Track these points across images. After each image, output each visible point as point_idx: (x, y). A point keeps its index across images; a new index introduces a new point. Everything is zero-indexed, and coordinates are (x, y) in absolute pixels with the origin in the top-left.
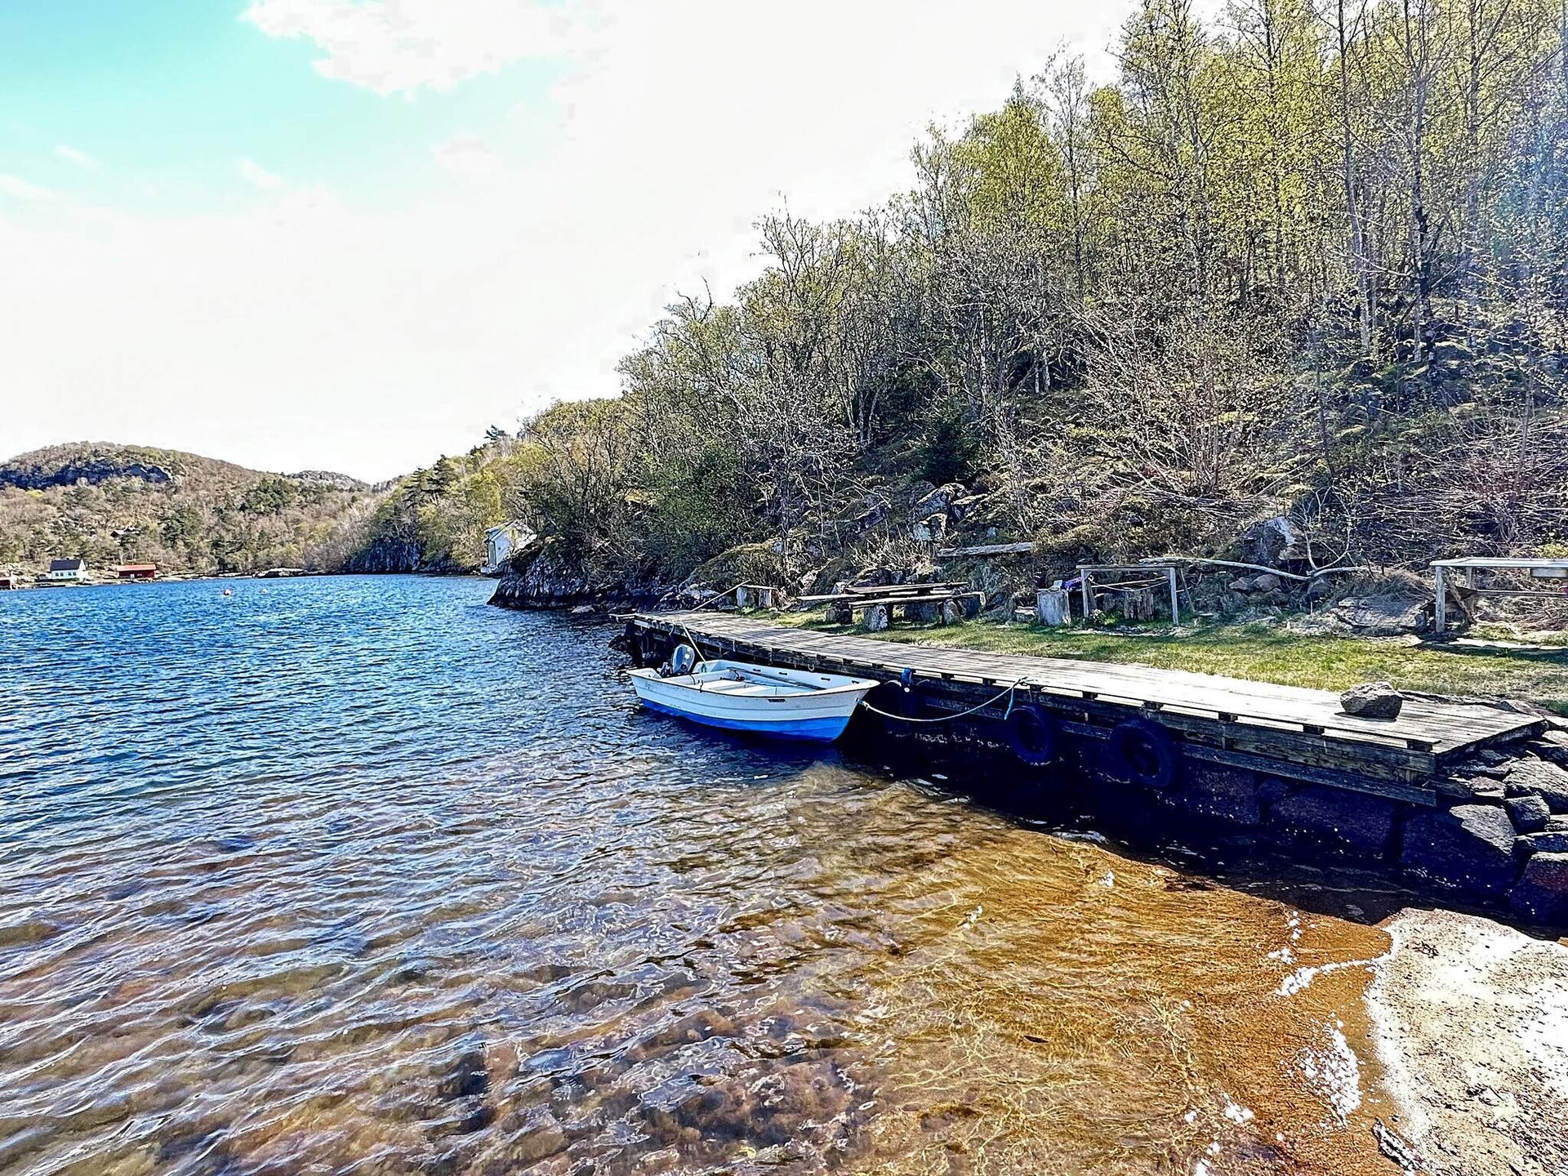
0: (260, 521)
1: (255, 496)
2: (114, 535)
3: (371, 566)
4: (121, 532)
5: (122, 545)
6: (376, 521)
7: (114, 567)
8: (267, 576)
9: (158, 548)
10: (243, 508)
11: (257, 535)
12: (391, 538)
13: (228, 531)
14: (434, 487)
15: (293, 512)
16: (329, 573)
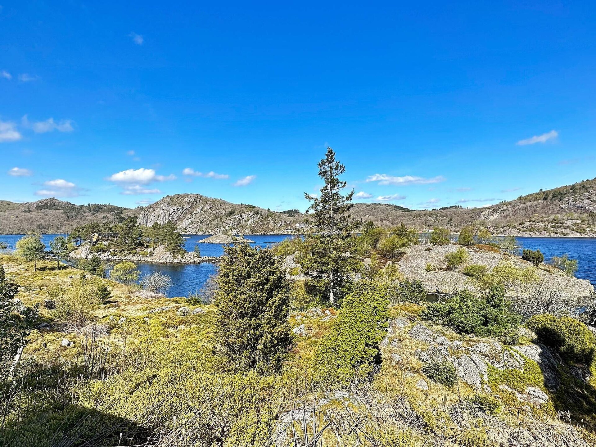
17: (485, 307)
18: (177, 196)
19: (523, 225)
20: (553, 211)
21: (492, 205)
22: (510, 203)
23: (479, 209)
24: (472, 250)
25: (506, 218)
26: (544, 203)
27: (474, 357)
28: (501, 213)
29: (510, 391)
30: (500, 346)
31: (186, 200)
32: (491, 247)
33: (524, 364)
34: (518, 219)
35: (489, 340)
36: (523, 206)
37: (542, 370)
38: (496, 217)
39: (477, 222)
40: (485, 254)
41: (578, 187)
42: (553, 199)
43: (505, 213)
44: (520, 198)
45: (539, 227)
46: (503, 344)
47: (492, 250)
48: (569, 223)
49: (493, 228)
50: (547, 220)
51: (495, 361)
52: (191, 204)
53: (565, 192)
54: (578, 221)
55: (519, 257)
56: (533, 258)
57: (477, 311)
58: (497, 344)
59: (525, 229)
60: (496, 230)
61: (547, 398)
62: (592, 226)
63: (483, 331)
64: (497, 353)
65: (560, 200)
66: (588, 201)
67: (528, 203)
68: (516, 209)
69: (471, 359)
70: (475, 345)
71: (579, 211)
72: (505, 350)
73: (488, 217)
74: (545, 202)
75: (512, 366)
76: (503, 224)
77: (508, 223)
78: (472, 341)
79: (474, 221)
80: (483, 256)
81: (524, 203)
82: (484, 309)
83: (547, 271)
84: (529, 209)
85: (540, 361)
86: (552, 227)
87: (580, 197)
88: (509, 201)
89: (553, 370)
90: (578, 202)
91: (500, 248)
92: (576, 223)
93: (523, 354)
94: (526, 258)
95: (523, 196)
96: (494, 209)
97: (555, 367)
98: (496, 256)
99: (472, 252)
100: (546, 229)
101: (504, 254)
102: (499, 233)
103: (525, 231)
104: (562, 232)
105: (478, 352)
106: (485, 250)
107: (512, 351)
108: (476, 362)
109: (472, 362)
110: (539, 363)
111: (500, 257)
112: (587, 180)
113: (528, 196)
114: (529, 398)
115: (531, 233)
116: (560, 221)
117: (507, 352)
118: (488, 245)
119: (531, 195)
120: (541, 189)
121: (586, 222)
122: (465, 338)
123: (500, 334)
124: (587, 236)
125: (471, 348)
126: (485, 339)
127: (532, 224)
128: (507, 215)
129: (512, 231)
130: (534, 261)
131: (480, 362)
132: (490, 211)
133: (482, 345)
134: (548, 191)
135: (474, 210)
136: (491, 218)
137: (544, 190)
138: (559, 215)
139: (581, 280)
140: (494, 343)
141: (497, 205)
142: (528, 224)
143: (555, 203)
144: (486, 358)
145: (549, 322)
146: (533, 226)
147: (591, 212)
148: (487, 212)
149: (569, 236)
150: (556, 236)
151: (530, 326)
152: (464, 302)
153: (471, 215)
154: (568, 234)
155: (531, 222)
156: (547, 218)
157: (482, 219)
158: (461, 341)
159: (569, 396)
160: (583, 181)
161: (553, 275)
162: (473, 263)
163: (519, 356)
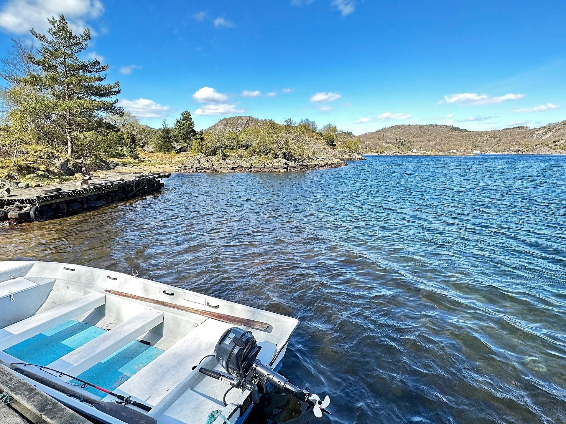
18: (232, 119)
31: (239, 122)
52: (243, 126)
132: (545, 130)
148: (541, 132)
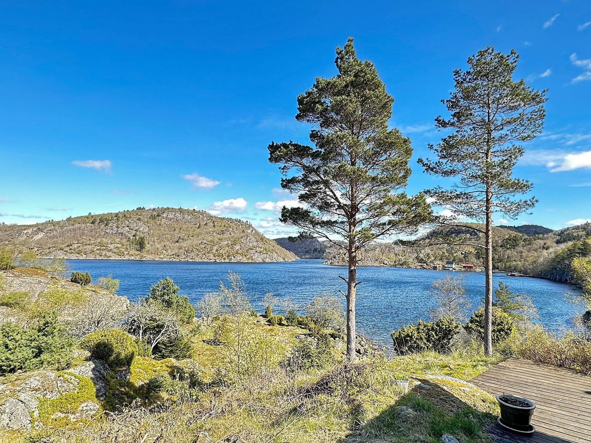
0: (508, 251)
1: (506, 242)
2: (462, 253)
3: (550, 277)
4: (463, 253)
5: (464, 257)
6: (553, 260)
7: (462, 264)
8: (511, 275)
9: (474, 259)
10: (501, 246)
11: (506, 257)
12: (559, 268)
13: (496, 254)
14: (581, 251)
15: (520, 249)
16: (533, 277)
17: (36, 338)
19: (71, 247)
20: (100, 235)
21: (37, 223)
22: (58, 223)
23: (19, 226)
24: (11, 275)
25: (53, 238)
26: (91, 226)
27: (22, 397)
28: (47, 233)
29: (63, 416)
30: (53, 375)
32: (36, 270)
33: (78, 383)
34: (66, 240)
35: (41, 372)
36: (71, 227)
37: (94, 383)
38: (41, 237)
39: (17, 242)
40: (28, 279)
41: (120, 216)
42: (100, 224)
43: (52, 234)
44: (69, 219)
45: (86, 249)
46: (56, 371)
47: (37, 274)
48: (112, 247)
49: (37, 249)
50: (94, 243)
51: (48, 393)
53: (110, 219)
54: (119, 245)
55: (68, 280)
56: (81, 280)
57: (26, 344)
58: (50, 373)
59: (72, 251)
60: (40, 251)
61: (98, 407)
62: (129, 250)
63: (33, 364)
64: (50, 382)
65: (106, 225)
66: (127, 228)
67: (77, 225)
68: (64, 229)
69: (19, 400)
70: (23, 382)
71: (121, 236)
72: (59, 377)
73: (31, 236)
74: (93, 225)
75: (66, 390)
76: (49, 245)
77: (55, 244)
78: (19, 379)
79: (12, 240)
80: (25, 281)
81: (73, 225)
82: (34, 339)
83: (94, 291)
84: (78, 231)
85: (93, 376)
86: (98, 250)
87: (122, 224)
88: (57, 220)
89: (103, 380)
90: (120, 229)
91: (47, 272)
92: (117, 247)
93: (77, 374)
94: (75, 281)
95: (73, 217)
96: (39, 228)
97: (104, 377)
98: (42, 281)
99: (11, 278)
100: (92, 252)
101: (51, 277)
102: (43, 255)
103: (72, 253)
104: (105, 255)
105: (28, 389)
106: (28, 274)
107: (66, 376)
108: (25, 401)
109: (20, 403)
110: (91, 378)
111: (47, 281)
112: (128, 211)
113: (77, 218)
114: (82, 414)
115: (78, 255)
116: (105, 245)
117: (61, 378)
118: (32, 268)
119: (81, 217)
120: (90, 213)
121: (125, 246)
122: (10, 379)
123: (53, 362)
124: (125, 259)
125: (18, 388)
126: (36, 372)
127: (80, 246)
128: (54, 236)
129: (58, 253)
130: (82, 283)
131: (30, 399)
132: (35, 229)
133: (32, 380)
134: (96, 215)
135: (13, 227)
136: (34, 238)
137: (92, 214)
138: (104, 239)
139: (121, 296)
140: (47, 374)
141: (43, 224)
142: (76, 246)
143: (101, 228)
144: (38, 392)
145: (100, 338)
146: (80, 249)
147: (129, 238)
148: (30, 231)
149: (112, 259)
150: (100, 258)
151: (83, 346)
152: (8, 338)
153: (9, 232)
154: (110, 256)
155: (79, 245)
156: (93, 241)
157: (24, 239)
158: (4, 384)
159: (115, 397)
160: (124, 211)
161: (98, 295)
162: (12, 290)
163: (73, 378)
